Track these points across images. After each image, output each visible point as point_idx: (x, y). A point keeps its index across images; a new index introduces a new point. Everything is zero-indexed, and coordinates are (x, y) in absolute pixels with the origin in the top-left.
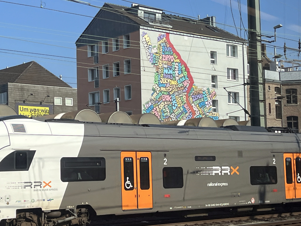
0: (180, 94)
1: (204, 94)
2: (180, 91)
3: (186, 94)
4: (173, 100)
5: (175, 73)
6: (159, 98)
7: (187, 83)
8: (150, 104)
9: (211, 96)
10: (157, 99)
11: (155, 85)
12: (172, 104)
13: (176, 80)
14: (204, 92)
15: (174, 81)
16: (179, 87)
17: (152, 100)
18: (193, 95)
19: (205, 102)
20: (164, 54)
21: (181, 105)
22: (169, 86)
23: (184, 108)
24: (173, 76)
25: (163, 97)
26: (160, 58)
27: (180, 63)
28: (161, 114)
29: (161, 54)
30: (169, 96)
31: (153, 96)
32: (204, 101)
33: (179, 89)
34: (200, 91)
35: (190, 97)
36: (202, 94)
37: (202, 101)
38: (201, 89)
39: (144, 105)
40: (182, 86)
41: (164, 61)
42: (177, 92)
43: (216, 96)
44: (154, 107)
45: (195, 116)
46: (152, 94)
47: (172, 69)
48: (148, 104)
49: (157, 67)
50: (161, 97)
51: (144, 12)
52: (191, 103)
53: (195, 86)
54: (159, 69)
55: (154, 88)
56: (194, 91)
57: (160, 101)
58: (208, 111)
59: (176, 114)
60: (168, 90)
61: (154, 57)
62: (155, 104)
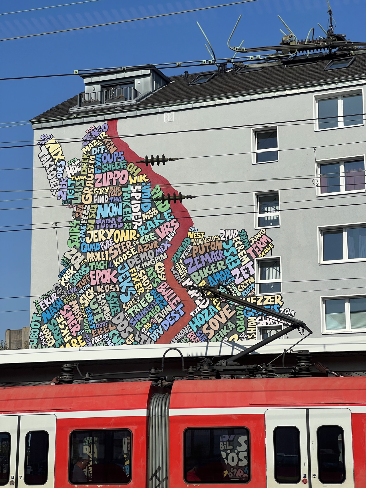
0: (145, 260)
1: (228, 250)
2: (145, 253)
3: (166, 257)
4: (121, 280)
5: (130, 212)
6: (79, 281)
7: (172, 229)
8: (55, 297)
9: (253, 251)
10: (75, 285)
11: (71, 251)
12: (118, 290)
13: (132, 229)
14: (228, 244)
15: (127, 231)
16: (142, 245)
17: (61, 288)
18: (187, 257)
19: (230, 271)
20: (100, 171)
21: (148, 288)
22: (110, 247)
23: (159, 295)
24: (124, 220)
25: (92, 277)
26: (87, 185)
27: (147, 183)
28: (84, 318)
29: (91, 173)
30: (109, 270)
31: (63, 278)
32: (227, 268)
33: (143, 248)
34: (213, 243)
35: (179, 264)
36: (221, 250)
37: (220, 269)
38: (217, 238)
39: (37, 303)
40: (151, 241)
41: (99, 189)
42: (135, 257)
43: (271, 249)
44: (64, 303)
45: (195, 312)
46: (61, 274)
47: (123, 204)
48: (49, 299)
49: (77, 207)
50: (86, 276)
51: (101, 85)
52: (181, 278)
53: (195, 232)
54: (82, 210)
55: (66, 258)
56: (193, 246)
57: (82, 288)
58: (242, 292)
59: (130, 314)
60: (107, 256)
61: (69, 185)
62: (69, 295)
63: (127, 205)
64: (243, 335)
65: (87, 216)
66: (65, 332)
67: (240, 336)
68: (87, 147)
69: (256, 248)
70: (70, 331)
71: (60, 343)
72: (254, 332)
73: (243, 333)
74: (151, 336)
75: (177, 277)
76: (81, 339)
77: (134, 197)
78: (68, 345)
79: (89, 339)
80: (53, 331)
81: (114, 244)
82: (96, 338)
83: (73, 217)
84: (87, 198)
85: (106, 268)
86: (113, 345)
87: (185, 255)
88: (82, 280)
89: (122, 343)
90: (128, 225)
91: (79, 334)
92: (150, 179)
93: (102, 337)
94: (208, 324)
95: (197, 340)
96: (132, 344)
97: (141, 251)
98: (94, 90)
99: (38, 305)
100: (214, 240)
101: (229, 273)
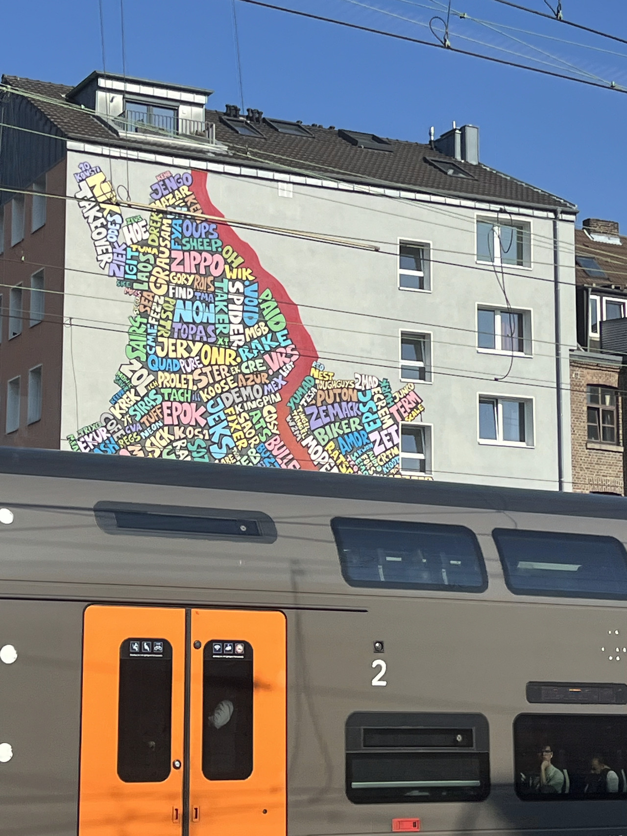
0: (248, 399)
1: (365, 404)
2: (249, 388)
3: (279, 399)
4: (212, 423)
5: (227, 321)
6: (145, 414)
7: (287, 360)
8: (103, 434)
9: (398, 410)
10: (138, 419)
11: (131, 364)
12: (207, 437)
13: (230, 348)
14: (365, 395)
15: (222, 350)
16: (244, 374)
17: (114, 421)
18: (309, 405)
19: (368, 434)
20: (180, 247)
21: (252, 441)
22: (196, 369)
23: (268, 453)
24: (218, 332)
25: (166, 411)
26: (158, 263)
27: (252, 283)
29: (166, 246)
30: (194, 405)
31: (117, 406)
32: (364, 429)
33: (247, 380)
34: (345, 390)
35: (298, 413)
36: (356, 402)
37: (354, 429)
38: (351, 383)
39: (72, 439)
40: (257, 371)
41: (179, 275)
42: (233, 391)
43: (420, 413)
44: (119, 445)
46: (115, 399)
47: (215, 306)
48: (93, 437)
49: (142, 296)
50: (157, 407)
52: (300, 433)
53: (321, 370)
54: (151, 303)
55: (124, 374)
56: (318, 390)
57: (150, 426)
58: (383, 467)
60: (191, 383)
61: (129, 257)
62: (127, 435)
63: (222, 309)
65: (159, 314)
68: (158, 202)
69: (401, 407)
75: (295, 431)
77: (233, 299)
81: (201, 366)
83: (136, 311)
84: (158, 285)
85: (189, 401)
87: (306, 401)
88: (150, 413)
90: (224, 342)
92: (256, 278)
97: (242, 385)
99: (74, 443)
100: (346, 386)
101: (366, 436)
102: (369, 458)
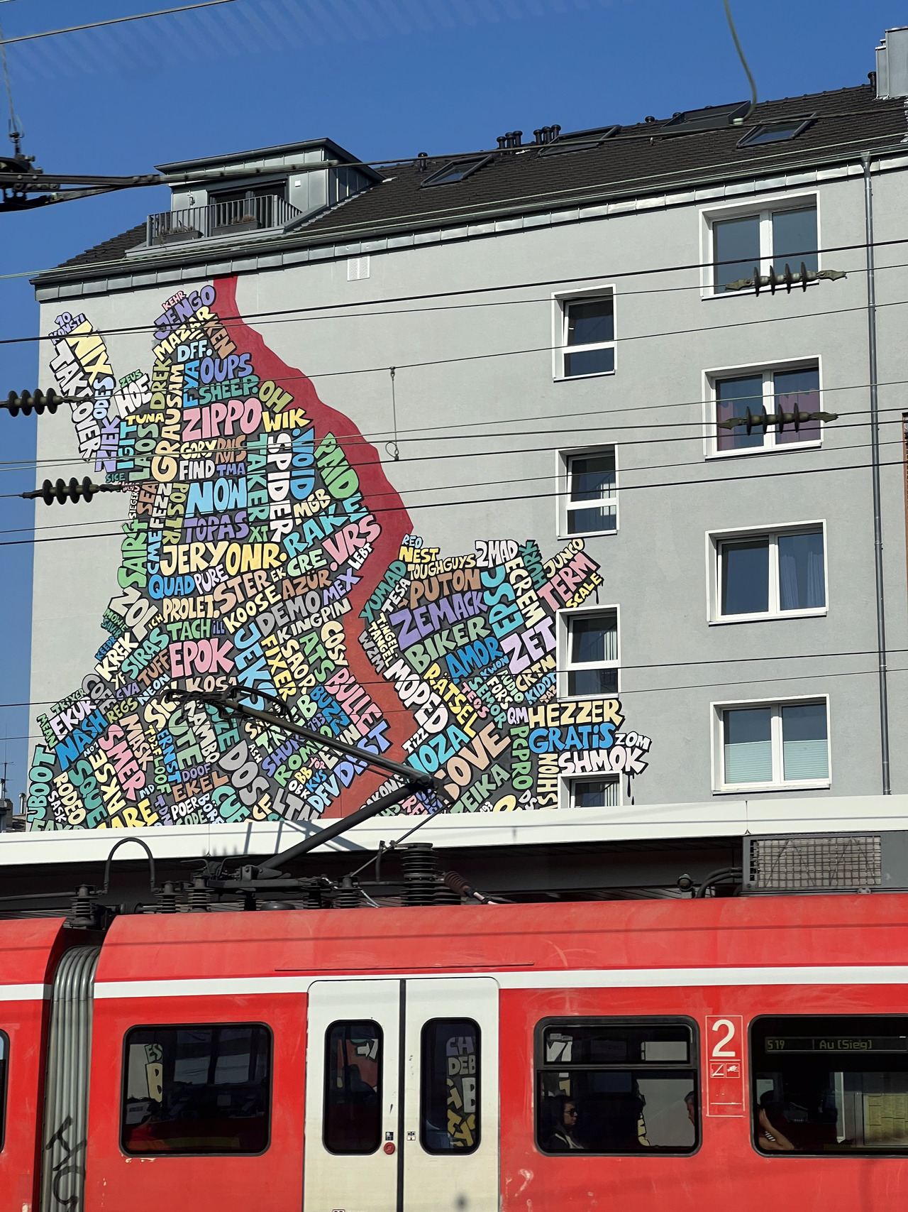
0: (299, 617)
1: (493, 591)
2: (299, 600)
3: (347, 607)
4: (241, 664)
5: (265, 500)
6: (145, 667)
7: (360, 542)
8: (86, 707)
9: (553, 592)
10: (133, 676)
11: (126, 595)
13: (269, 541)
14: (493, 575)
15: (258, 547)
16: (292, 579)
17: (101, 685)
18: (396, 609)
19: (499, 641)
20: (195, 402)
21: (304, 683)
22: (218, 584)
23: (330, 699)
24: (251, 519)
25: (175, 658)
26: (164, 435)
27: (304, 430)
28: (156, 756)
29: (175, 407)
30: (215, 641)
31: (105, 662)
32: (492, 634)
33: (295, 586)
34: (459, 573)
35: (378, 625)
36: (478, 591)
37: (474, 637)
38: (469, 560)
39: (44, 720)
40: (312, 569)
41: (194, 445)
42: (274, 609)
43: (595, 588)
44: (107, 721)
45: (414, 742)
46: (102, 652)
47: (248, 480)
48: (72, 712)
49: (141, 489)
50: (161, 654)
51: (208, 192)
52: (382, 659)
53: (417, 547)
54: (153, 496)
55: (115, 613)
56: (411, 581)
57: (151, 684)
58: (526, 693)
59: (262, 745)
60: (210, 607)
61: (123, 436)
62: (119, 702)
63: (257, 483)
64: (526, 796)
65: (165, 511)
66: (111, 790)
67: (521, 800)
68: (165, 343)
69: (559, 585)
70: (121, 789)
71: (99, 818)
72: (554, 789)
73: (528, 792)
74: (311, 800)
75: (374, 656)
76: (146, 809)
77: (275, 462)
78: (116, 821)
79: (166, 808)
80: (82, 787)
81: (226, 577)
82: (181, 805)
83: (132, 513)
84: (164, 467)
85: (208, 636)
86: (223, 821)
87: (392, 604)
88: (152, 665)
89: (242, 815)
90: (260, 533)
91: (142, 796)
92: (311, 420)
93: (197, 803)
94: (446, 771)
95: (419, 810)
96: (266, 819)
97: (289, 595)
98: (193, 202)
99: (46, 726)
100: (461, 567)
101: (496, 646)
102: (501, 682)
